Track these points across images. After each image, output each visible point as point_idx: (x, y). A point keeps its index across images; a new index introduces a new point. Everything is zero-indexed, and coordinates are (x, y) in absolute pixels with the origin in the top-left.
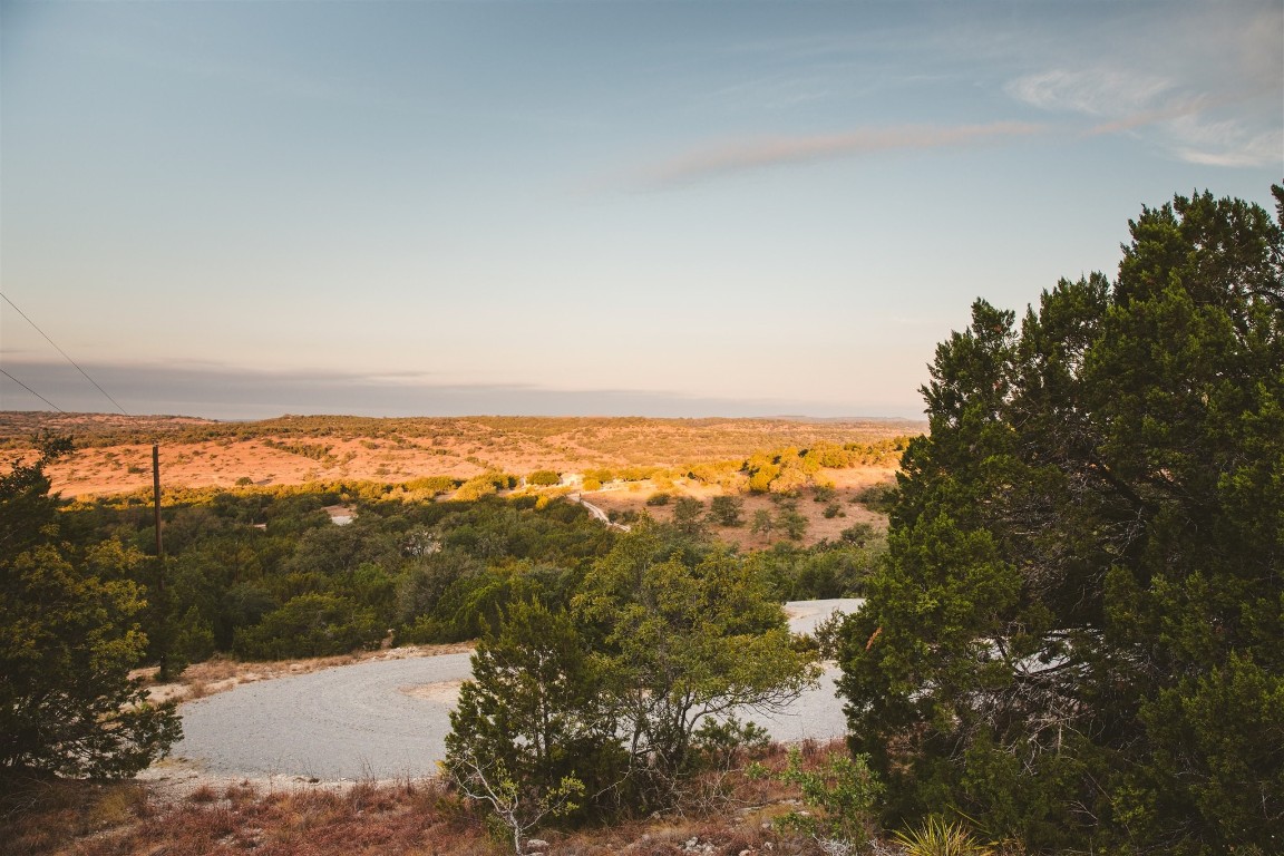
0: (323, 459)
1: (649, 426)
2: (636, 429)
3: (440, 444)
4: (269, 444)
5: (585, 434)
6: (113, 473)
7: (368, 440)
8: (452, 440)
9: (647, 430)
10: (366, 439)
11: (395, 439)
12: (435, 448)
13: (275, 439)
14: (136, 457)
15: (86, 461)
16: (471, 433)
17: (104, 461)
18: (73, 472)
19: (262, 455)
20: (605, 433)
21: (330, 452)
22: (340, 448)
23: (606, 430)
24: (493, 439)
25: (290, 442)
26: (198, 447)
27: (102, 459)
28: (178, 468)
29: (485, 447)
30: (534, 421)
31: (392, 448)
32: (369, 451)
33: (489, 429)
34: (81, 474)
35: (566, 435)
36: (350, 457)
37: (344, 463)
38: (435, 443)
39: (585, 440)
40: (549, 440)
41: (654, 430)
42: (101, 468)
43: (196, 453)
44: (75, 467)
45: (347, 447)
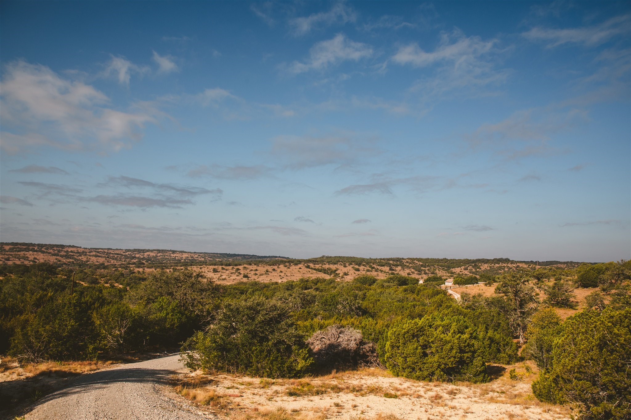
0: (333, 275)
1: (512, 263)
2: (504, 265)
3: (393, 270)
4: (308, 267)
5: (473, 267)
6: (237, 277)
7: (357, 267)
8: (400, 268)
9: (510, 265)
10: (355, 266)
11: (371, 267)
12: (390, 272)
13: (311, 265)
14: (248, 270)
15: (228, 272)
16: (411, 265)
17: (234, 272)
18: (221, 276)
19: (304, 272)
20: (485, 267)
21: (337, 272)
22: (341, 270)
23: (486, 265)
24: (422, 268)
25: (317, 266)
26: (275, 267)
27: (234, 271)
28: (264, 276)
29: (416, 272)
30: (445, 260)
31: (368, 271)
32: (355, 272)
33: (421, 263)
34: (224, 277)
35: (463, 267)
36: (346, 274)
37: (342, 277)
38: (391, 269)
39: (474, 270)
40: (453, 270)
41: (514, 265)
42: (232, 275)
43: (274, 270)
44: (222, 274)
45: (345, 270)
